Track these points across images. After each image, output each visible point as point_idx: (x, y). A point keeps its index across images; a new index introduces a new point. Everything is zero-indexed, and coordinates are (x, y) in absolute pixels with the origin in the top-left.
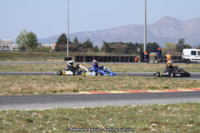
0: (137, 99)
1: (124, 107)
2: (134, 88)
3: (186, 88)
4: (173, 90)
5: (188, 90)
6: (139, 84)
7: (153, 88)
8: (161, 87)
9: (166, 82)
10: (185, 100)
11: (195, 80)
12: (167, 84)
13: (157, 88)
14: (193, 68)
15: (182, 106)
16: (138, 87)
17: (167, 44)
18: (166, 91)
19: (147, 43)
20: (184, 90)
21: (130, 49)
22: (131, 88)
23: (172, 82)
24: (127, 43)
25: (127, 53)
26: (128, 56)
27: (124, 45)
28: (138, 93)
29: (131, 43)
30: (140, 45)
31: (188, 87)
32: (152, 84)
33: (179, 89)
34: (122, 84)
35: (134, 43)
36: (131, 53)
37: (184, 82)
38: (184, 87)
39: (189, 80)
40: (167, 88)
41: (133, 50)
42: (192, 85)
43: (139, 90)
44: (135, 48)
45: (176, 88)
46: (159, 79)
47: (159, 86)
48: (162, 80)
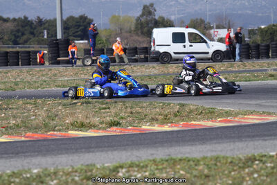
0: (44, 155)
1: (14, 174)
2: (37, 128)
3: (162, 123)
4: (130, 130)
5: (166, 128)
6: (49, 117)
7: (82, 126)
8: (102, 123)
9: (113, 111)
10: (161, 153)
11: (183, 102)
12: (116, 115)
15: (153, 167)
16: (46, 126)
17: (114, 17)
18: (114, 131)
19: (65, 18)
20: (157, 128)
21: (23, 34)
22: (29, 129)
23: (129, 110)
24: (14, 20)
25: (16, 43)
26: (18, 49)
27: (8, 24)
28: (45, 140)
29: (26, 18)
30: (47, 21)
31: (166, 120)
32: (80, 117)
33: (146, 127)
34: (6, 118)
35: (32, 17)
36: (26, 42)
37: (157, 110)
38: (157, 120)
39: (169, 104)
40: (116, 125)
41: (31, 36)
42: (175, 115)
43: (49, 131)
44: (35, 31)
45: (139, 123)
46: (97, 104)
47: (97, 120)
48: (104, 106)
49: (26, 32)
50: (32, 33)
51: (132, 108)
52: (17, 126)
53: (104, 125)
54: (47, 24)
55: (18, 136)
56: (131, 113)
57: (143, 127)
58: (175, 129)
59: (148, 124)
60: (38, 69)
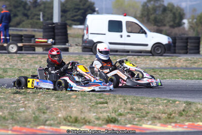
2: (25, 121)
4: (129, 128)
5: (170, 128)
6: (39, 109)
7: (76, 121)
8: (98, 119)
9: (111, 106)
11: (190, 100)
12: (115, 110)
13: (86, 122)
14: (186, 68)
16: (36, 119)
20: (159, 128)
21: (15, 15)
23: (129, 106)
31: (170, 119)
33: (147, 126)
36: (18, 25)
37: (161, 107)
38: (159, 118)
39: (174, 102)
40: (114, 122)
41: (24, 18)
42: (181, 114)
43: (39, 125)
44: (29, 13)
45: (139, 121)
46: (93, 98)
47: (92, 116)
48: (102, 100)
49: (18, 13)
50: (26, 15)
51: (132, 103)
52: (4, 118)
53: (100, 122)
54: (42, 6)
55: (4, 129)
56: (131, 109)
57: (144, 126)
58: (180, 129)
59: (150, 122)
60: (31, 56)
